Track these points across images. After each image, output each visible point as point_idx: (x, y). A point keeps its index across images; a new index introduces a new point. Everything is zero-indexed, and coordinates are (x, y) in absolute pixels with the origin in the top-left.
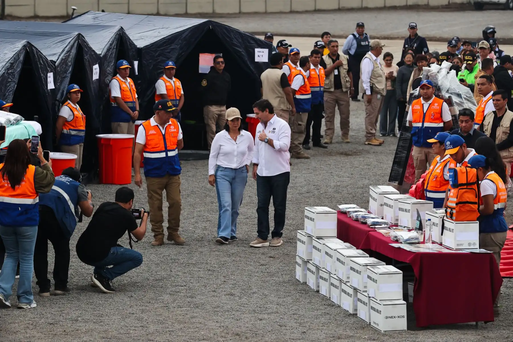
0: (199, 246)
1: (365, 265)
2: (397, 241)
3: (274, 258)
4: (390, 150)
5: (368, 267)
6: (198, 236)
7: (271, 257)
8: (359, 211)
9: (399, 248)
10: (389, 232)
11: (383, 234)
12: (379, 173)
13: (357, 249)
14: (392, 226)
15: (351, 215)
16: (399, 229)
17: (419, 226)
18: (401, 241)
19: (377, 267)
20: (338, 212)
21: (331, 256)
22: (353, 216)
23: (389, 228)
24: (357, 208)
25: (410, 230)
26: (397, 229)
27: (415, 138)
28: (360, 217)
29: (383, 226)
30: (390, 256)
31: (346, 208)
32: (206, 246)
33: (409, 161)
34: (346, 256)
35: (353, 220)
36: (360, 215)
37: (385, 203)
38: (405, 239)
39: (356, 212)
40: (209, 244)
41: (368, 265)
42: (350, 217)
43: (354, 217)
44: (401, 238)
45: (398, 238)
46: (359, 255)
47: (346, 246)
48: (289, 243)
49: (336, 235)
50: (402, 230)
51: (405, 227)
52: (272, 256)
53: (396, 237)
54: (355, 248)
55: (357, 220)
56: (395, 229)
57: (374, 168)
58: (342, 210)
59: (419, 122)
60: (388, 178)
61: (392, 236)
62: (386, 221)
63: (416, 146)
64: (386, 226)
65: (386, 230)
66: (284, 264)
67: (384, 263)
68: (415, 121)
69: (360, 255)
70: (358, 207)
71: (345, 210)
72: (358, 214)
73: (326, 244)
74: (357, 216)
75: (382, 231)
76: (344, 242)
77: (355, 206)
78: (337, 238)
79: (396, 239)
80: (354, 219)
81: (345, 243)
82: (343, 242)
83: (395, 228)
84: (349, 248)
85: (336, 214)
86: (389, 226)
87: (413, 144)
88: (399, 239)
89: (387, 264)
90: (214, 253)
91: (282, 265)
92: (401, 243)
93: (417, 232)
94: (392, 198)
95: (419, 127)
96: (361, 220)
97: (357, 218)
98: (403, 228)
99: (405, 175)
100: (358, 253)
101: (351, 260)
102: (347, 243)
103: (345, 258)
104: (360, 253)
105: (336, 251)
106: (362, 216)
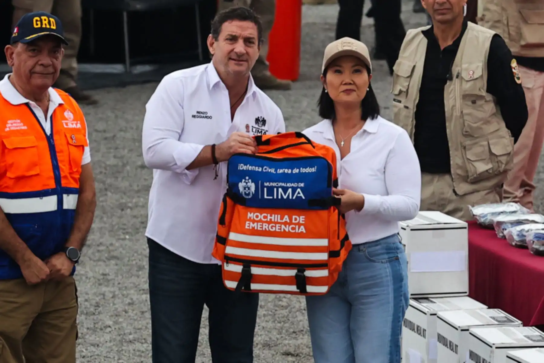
0: (88, 329)
3: (297, 355)
6: (86, 300)
7: (288, 354)
8: (527, 222)
13: (525, 325)
15: (505, 232)
20: (469, 225)
21: (453, 347)
22: (511, 236)
24: (524, 213)
28: (530, 238)
31: (493, 214)
32: (109, 329)
34: (494, 347)
35: (512, 245)
36: (530, 232)
39: (519, 223)
40: (116, 323)
42: (504, 237)
43: (516, 238)
46: (531, 343)
47: (493, 318)
49: (466, 289)
52: (292, 350)
54: (520, 322)
55: (523, 246)
58: (482, 220)
69: (534, 341)
70: (525, 209)
71: (489, 218)
72: (526, 229)
73: (440, 314)
74: (521, 234)
76: (489, 308)
77: (514, 207)
78: (470, 296)
80: (514, 244)
81: (491, 310)
82: (487, 307)
84: (501, 323)
85: (466, 231)
90: (131, 347)
96: (535, 246)
97: (524, 241)
100: (528, 337)
101: (508, 357)
102: (496, 310)
103: (492, 352)
104: (532, 336)
105: (468, 332)
106: (537, 235)
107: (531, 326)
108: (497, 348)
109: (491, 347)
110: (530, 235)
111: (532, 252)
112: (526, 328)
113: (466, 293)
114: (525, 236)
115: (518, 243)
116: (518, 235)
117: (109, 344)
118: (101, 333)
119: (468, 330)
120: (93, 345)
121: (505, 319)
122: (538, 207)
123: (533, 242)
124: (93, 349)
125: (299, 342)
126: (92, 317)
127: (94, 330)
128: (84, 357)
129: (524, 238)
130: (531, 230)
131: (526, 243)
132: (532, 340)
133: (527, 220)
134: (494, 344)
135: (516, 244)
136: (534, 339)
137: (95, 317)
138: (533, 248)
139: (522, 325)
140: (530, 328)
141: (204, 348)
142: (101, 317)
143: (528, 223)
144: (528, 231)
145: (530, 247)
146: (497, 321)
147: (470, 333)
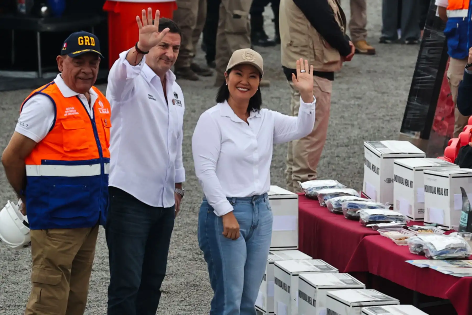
0: (10, 271)
1: (357, 304)
2: (422, 255)
4: (402, 67)
5: (364, 309)
9: (427, 269)
10: (406, 235)
11: (394, 240)
12: (381, 115)
13: (340, 271)
14: (412, 223)
15: (326, 202)
16: (426, 230)
17: (466, 222)
18: (431, 254)
19: (383, 309)
20: (299, 196)
21: (286, 288)
22: (331, 205)
23: (406, 228)
24: (340, 188)
25: (447, 232)
26: (421, 229)
27: (453, 42)
28: (345, 206)
29: (393, 223)
30: (408, 284)
31: (318, 188)
32: (26, 271)
33: (443, 90)
34: (317, 288)
35: (331, 212)
36: (345, 202)
37: (396, 176)
38: (438, 250)
39: (337, 195)
41: (364, 304)
42: (325, 206)
43: (334, 206)
44: (432, 247)
45: (424, 248)
46: (345, 285)
47: (317, 266)
48: (199, 262)
49: (296, 244)
50: (432, 231)
51: (437, 225)
53: (420, 246)
54: (337, 269)
55: (339, 212)
56: (417, 230)
57: (370, 103)
58: (309, 192)
59: (462, 9)
60: (399, 125)
61: (411, 243)
62: (400, 215)
63: (455, 58)
64: (399, 223)
65: (400, 232)
66: (190, 305)
67: (397, 301)
68: (454, 7)
69: (347, 284)
70: (340, 185)
71: (314, 191)
72: (342, 200)
73: (278, 263)
74: (338, 204)
75: (393, 235)
76: (314, 258)
77: (333, 183)
78: (299, 249)
79: (419, 250)
80: (332, 211)
81: (315, 260)
82: (312, 258)
83: (417, 227)
84: (323, 270)
85: (297, 201)
86: (405, 223)
87: (448, 53)
88: (427, 250)
89: (401, 303)
91: (184, 307)
92: (431, 258)
93: (463, 236)
94: (411, 166)
95: (462, 18)
96: (349, 213)
97: (340, 209)
98: (434, 228)
99: (435, 118)
100: (343, 281)
101: (327, 295)
102: (319, 260)
103: (315, 292)
104: (346, 280)
105: (298, 277)
106: (350, 205)
107: (345, 273)
108: (319, 289)
109: (315, 288)
110: (345, 204)
111: (346, 217)
112: (341, 274)
113: (296, 247)
114: (341, 205)
115: (336, 211)
116: (336, 204)
117: (26, 283)
118: (20, 274)
119: (298, 275)
120: (14, 283)
121: (326, 267)
122: (349, 183)
123: (347, 209)
124: (13, 286)
125: (170, 282)
126: (13, 262)
127: (15, 272)
128: (7, 292)
129: (341, 206)
130: (346, 201)
131: (342, 210)
132: (345, 283)
133: (343, 193)
134: (317, 286)
135: (334, 211)
136: (347, 282)
137: (15, 262)
138: (347, 214)
139: (338, 272)
140: (345, 274)
141: (97, 287)
142: (20, 262)
143: (343, 196)
144: (343, 201)
145: (344, 214)
146: (319, 268)
147: (300, 278)
